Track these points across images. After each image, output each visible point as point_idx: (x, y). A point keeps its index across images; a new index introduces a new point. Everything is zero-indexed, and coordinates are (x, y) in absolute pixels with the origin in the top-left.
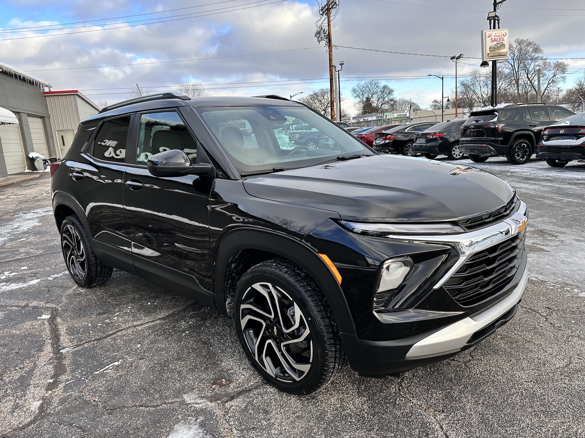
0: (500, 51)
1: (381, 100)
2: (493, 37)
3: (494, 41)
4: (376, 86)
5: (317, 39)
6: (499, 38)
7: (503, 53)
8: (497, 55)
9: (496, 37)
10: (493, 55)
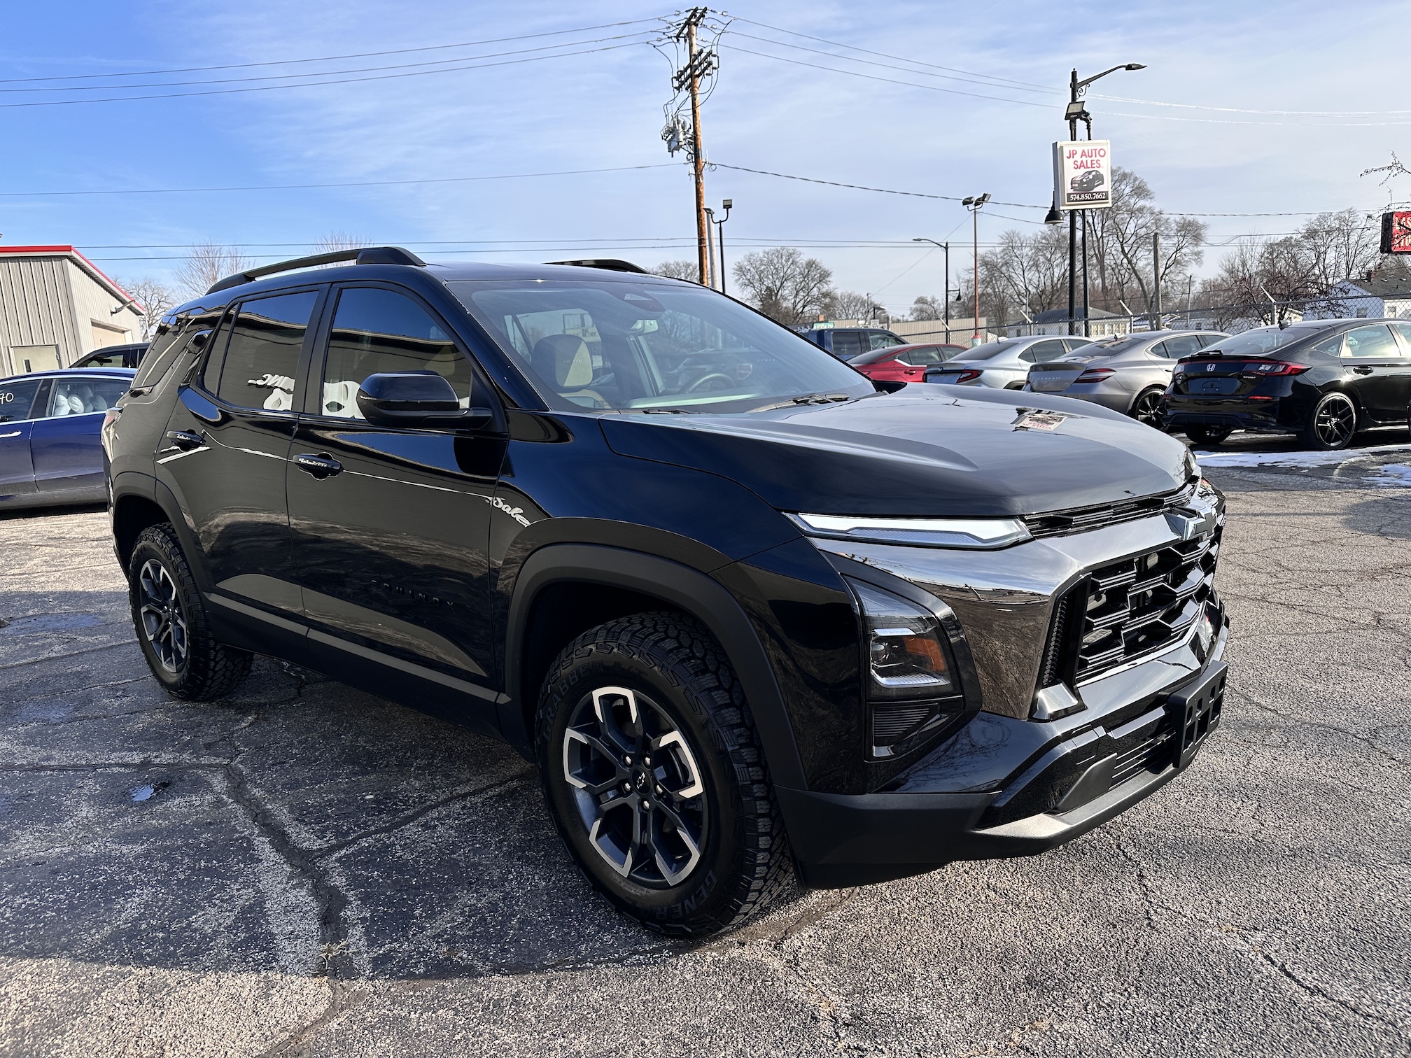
0: (1094, 190)
1: (802, 294)
2: (1077, 157)
4: (791, 260)
6: (1092, 161)
7: (1099, 193)
8: (1088, 197)
9: (1084, 159)
10: (1078, 198)
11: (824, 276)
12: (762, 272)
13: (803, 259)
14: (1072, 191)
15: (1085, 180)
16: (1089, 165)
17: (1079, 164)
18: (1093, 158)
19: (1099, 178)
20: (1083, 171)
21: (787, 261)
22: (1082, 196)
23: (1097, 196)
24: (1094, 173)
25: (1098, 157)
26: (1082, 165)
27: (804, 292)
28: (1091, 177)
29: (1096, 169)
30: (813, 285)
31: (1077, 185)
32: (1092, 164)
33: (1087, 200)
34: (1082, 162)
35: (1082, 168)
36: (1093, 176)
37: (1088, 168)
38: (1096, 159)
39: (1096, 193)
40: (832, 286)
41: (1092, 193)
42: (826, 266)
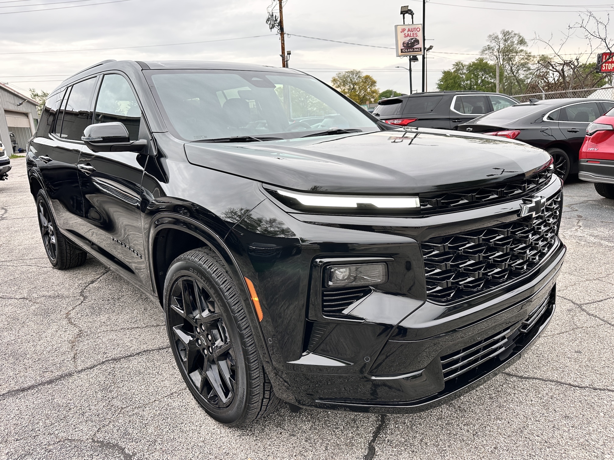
0: (414, 47)
1: (363, 91)
2: (406, 32)
3: (407, 36)
4: (358, 76)
5: (269, 26)
6: (413, 33)
7: (417, 48)
8: (411, 51)
9: (409, 32)
10: (406, 51)
11: (373, 83)
12: (344, 81)
13: (364, 75)
14: (403, 48)
15: (409, 43)
16: (412, 35)
17: (407, 35)
18: (414, 32)
19: (417, 41)
20: (409, 38)
21: (356, 76)
22: (409, 50)
23: (416, 50)
24: (414, 39)
25: (416, 32)
26: (408, 35)
27: (364, 90)
28: (413, 41)
29: (415, 37)
30: (367, 87)
31: (405, 45)
32: (413, 35)
33: (411, 52)
34: (408, 34)
35: (408, 37)
36: (414, 41)
37: (411, 37)
38: (415, 33)
39: (415, 48)
40: (376, 88)
41: (413, 49)
42: (375, 79)
